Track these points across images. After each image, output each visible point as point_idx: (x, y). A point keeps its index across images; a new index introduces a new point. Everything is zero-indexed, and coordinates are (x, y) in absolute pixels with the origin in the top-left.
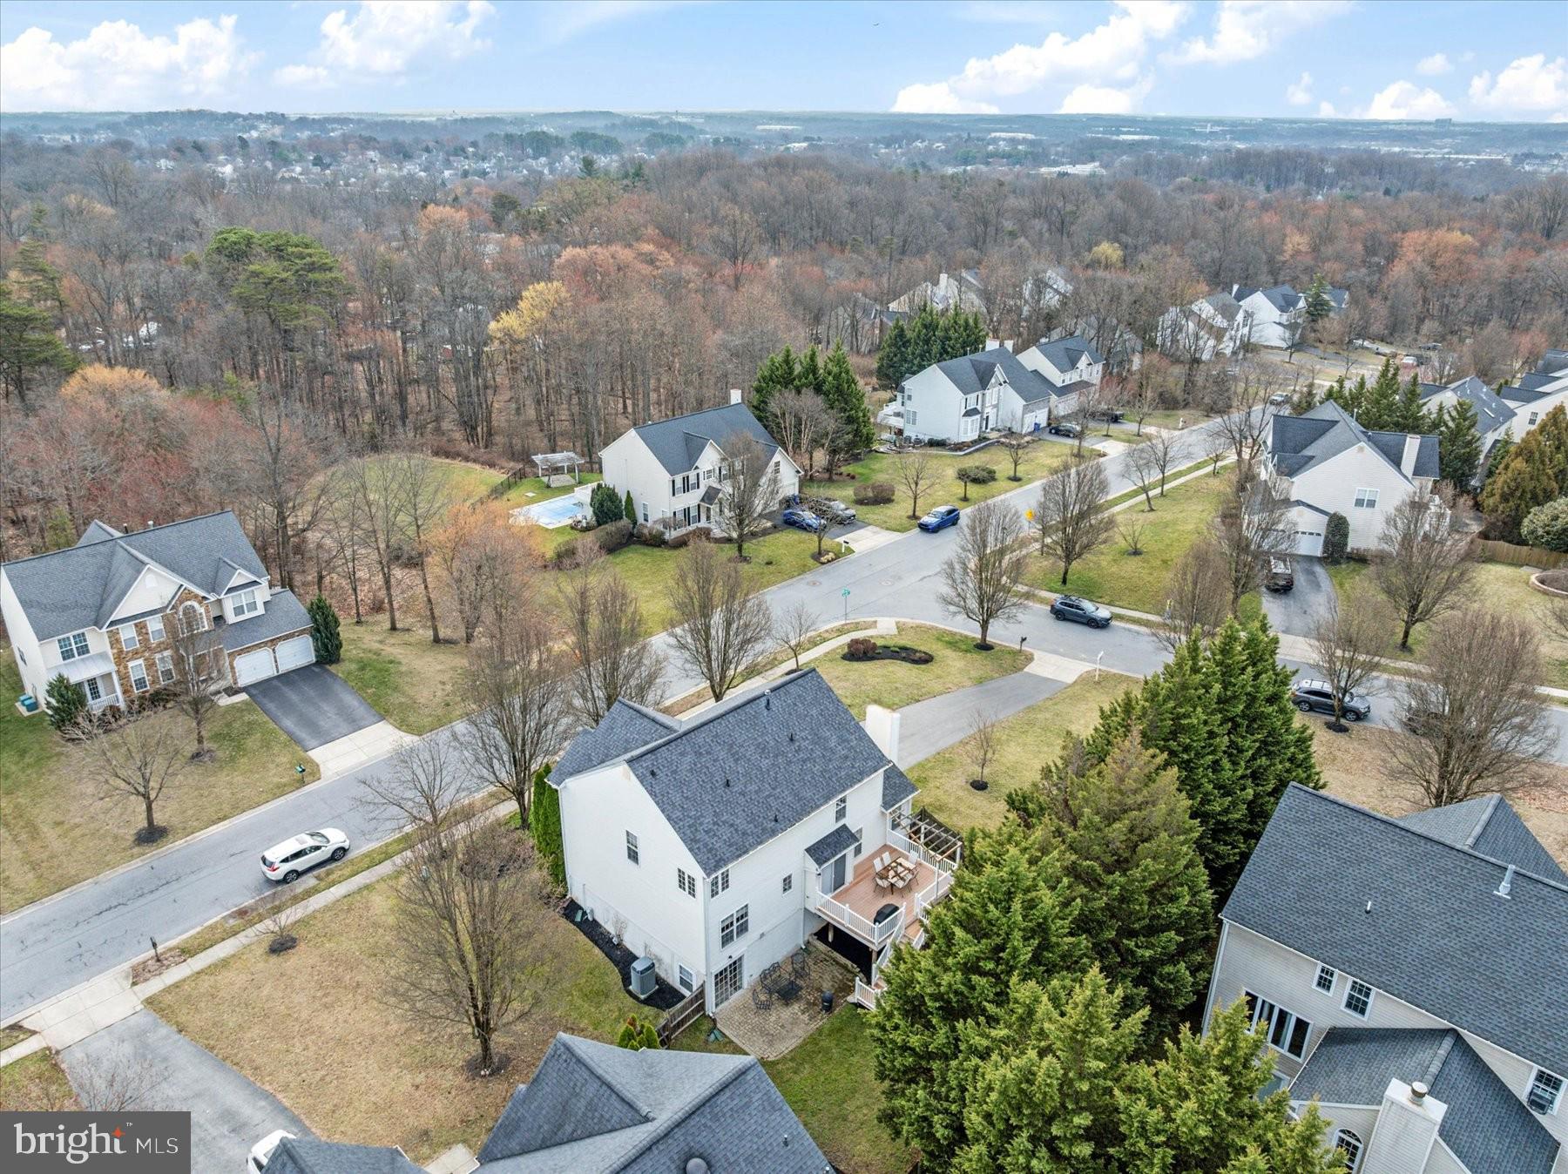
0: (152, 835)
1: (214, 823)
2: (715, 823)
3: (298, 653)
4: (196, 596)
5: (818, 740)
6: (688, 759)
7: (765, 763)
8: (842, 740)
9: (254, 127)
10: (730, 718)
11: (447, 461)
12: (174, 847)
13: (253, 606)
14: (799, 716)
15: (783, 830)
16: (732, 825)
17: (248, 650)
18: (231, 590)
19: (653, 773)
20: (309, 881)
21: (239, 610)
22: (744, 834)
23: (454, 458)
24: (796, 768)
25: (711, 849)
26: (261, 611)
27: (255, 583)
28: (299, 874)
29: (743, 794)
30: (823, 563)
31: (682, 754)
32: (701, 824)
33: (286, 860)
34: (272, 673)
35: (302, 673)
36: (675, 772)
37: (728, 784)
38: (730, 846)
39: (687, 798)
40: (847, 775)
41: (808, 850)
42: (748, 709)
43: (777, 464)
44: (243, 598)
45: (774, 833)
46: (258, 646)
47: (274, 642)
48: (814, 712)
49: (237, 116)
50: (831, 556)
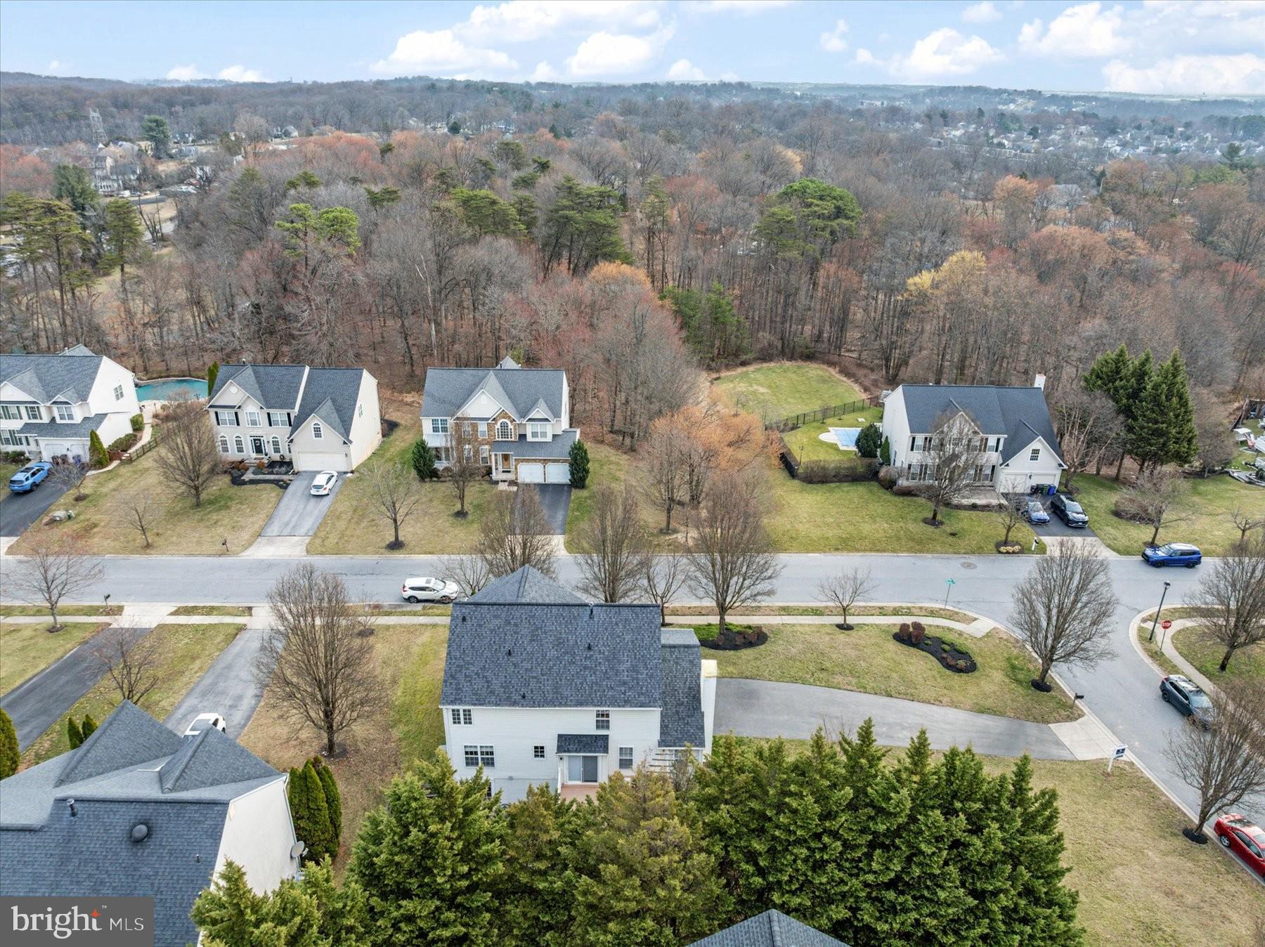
0: (396, 545)
1: (425, 553)
2: (477, 674)
3: (559, 474)
4: (510, 417)
5: (613, 659)
6: (497, 622)
7: (553, 653)
8: (634, 669)
9: (1013, 101)
10: (554, 610)
11: (845, 379)
12: (399, 556)
13: (544, 434)
14: (612, 635)
15: (523, 706)
16: (488, 682)
17: (528, 461)
18: (530, 420)
19: (464, 619)
20: (419, 607)
21: (534, 434)
22: (491, 692)
23: (849, 378)
24: (573, 670)
25: (459, 689)
26: (549, 439)
27: (546, 420)
28: (419, 601)
29: (515, 665)
30: (1000, 552)
31: (496, 617)
32: (468, 669)
33: (412, 588)
34: (541, 481)
35: (557, 488)
36: (480, 626)
37: (509, 653)
38: (474, 694)
39: (473, 647)
40: (613, 697)
41: (560, 736)
42: (574, 610)
43: (1036, 452)
44: (539, 427)
45: (514, 704)
46: (535, 461)
47: (545, 461)
48: (628, 638)
49: (1005, 91)
50: (1017, 548)
